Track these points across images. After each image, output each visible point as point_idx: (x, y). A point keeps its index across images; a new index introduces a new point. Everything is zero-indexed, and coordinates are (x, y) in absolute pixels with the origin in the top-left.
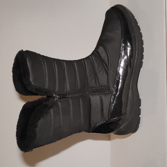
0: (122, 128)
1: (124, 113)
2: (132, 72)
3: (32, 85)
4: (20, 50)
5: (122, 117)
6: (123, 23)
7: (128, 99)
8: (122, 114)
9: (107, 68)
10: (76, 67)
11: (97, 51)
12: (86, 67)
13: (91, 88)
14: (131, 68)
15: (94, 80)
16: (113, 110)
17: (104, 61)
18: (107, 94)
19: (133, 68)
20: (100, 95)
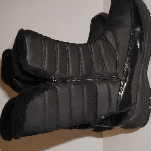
0: (132, 120)
1: (134, 103)
2: (143, 58)
3: (28, 64)
4: (20, 29)
5: (132, 107)
6: (133, 5)
7: (138, 87)
8: (132, 104)
9: (116, 54)
10: (81, 50)
11: (105, 35)
12: (92, 51)
13: (98, 74)
14: (141, 53)
15: (100, 66)
16: (122, 100)
17: (112, 46)
18: (115, 81)
19: (144, 53)
20: (108, 82)
